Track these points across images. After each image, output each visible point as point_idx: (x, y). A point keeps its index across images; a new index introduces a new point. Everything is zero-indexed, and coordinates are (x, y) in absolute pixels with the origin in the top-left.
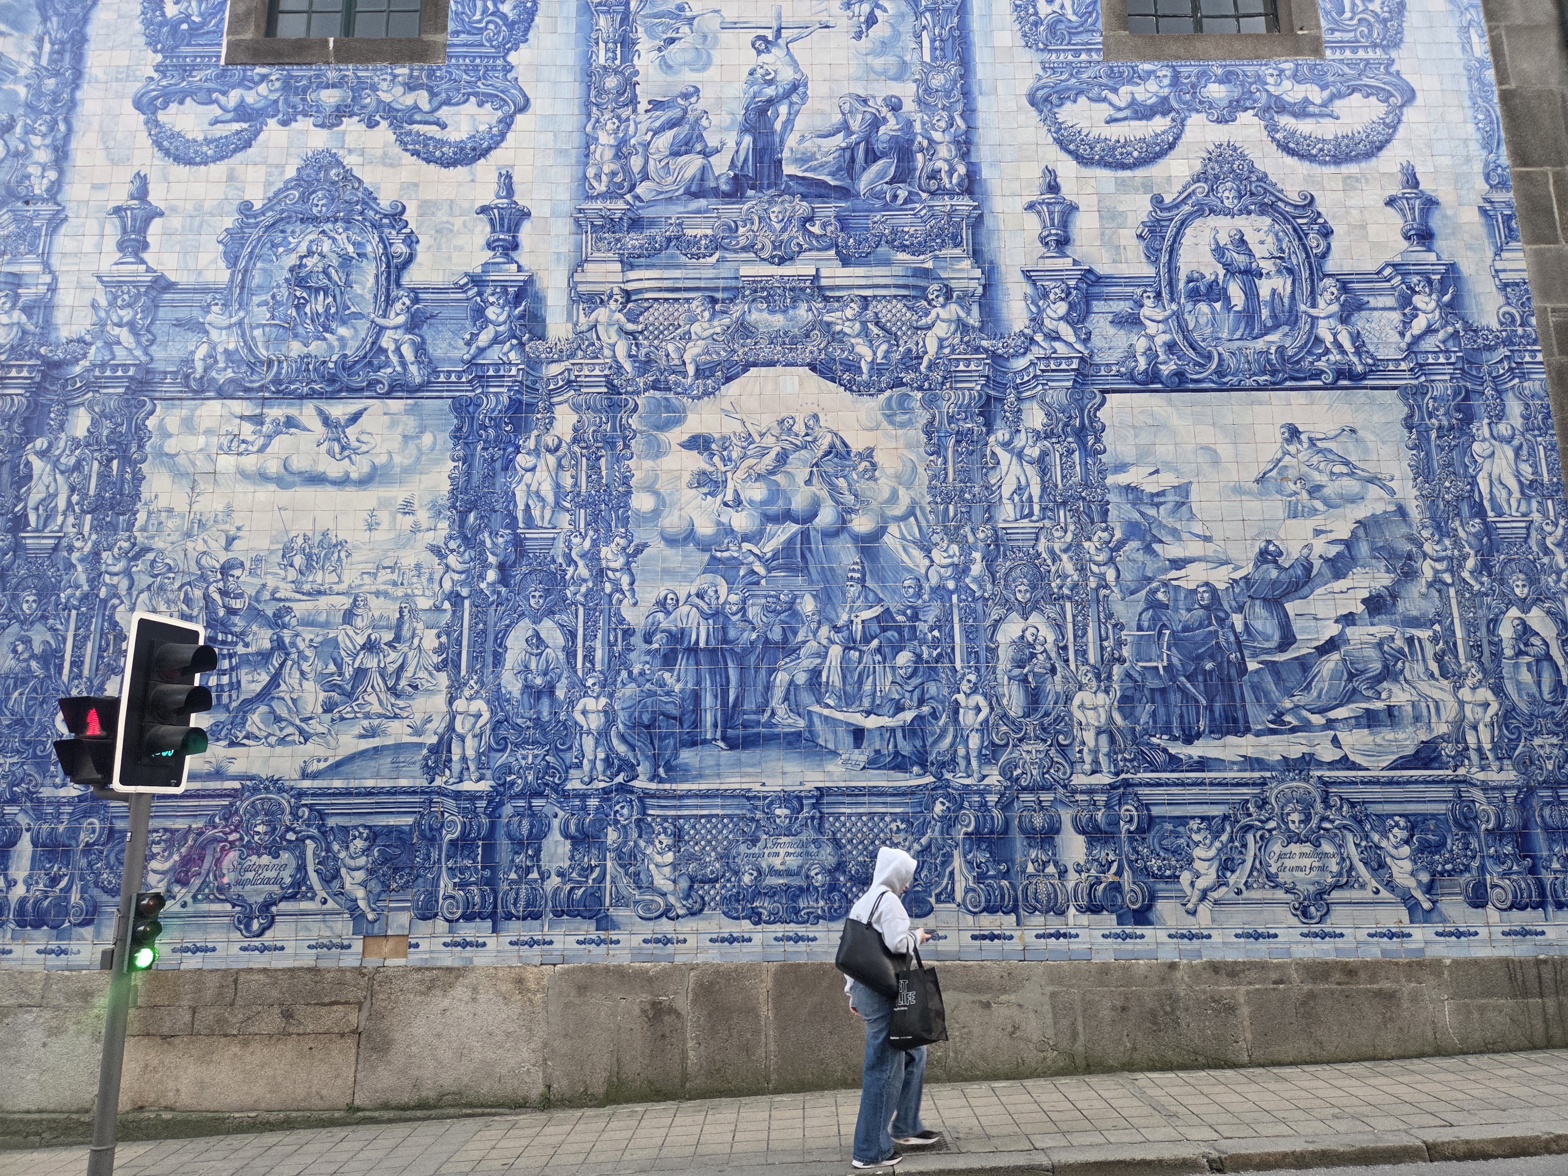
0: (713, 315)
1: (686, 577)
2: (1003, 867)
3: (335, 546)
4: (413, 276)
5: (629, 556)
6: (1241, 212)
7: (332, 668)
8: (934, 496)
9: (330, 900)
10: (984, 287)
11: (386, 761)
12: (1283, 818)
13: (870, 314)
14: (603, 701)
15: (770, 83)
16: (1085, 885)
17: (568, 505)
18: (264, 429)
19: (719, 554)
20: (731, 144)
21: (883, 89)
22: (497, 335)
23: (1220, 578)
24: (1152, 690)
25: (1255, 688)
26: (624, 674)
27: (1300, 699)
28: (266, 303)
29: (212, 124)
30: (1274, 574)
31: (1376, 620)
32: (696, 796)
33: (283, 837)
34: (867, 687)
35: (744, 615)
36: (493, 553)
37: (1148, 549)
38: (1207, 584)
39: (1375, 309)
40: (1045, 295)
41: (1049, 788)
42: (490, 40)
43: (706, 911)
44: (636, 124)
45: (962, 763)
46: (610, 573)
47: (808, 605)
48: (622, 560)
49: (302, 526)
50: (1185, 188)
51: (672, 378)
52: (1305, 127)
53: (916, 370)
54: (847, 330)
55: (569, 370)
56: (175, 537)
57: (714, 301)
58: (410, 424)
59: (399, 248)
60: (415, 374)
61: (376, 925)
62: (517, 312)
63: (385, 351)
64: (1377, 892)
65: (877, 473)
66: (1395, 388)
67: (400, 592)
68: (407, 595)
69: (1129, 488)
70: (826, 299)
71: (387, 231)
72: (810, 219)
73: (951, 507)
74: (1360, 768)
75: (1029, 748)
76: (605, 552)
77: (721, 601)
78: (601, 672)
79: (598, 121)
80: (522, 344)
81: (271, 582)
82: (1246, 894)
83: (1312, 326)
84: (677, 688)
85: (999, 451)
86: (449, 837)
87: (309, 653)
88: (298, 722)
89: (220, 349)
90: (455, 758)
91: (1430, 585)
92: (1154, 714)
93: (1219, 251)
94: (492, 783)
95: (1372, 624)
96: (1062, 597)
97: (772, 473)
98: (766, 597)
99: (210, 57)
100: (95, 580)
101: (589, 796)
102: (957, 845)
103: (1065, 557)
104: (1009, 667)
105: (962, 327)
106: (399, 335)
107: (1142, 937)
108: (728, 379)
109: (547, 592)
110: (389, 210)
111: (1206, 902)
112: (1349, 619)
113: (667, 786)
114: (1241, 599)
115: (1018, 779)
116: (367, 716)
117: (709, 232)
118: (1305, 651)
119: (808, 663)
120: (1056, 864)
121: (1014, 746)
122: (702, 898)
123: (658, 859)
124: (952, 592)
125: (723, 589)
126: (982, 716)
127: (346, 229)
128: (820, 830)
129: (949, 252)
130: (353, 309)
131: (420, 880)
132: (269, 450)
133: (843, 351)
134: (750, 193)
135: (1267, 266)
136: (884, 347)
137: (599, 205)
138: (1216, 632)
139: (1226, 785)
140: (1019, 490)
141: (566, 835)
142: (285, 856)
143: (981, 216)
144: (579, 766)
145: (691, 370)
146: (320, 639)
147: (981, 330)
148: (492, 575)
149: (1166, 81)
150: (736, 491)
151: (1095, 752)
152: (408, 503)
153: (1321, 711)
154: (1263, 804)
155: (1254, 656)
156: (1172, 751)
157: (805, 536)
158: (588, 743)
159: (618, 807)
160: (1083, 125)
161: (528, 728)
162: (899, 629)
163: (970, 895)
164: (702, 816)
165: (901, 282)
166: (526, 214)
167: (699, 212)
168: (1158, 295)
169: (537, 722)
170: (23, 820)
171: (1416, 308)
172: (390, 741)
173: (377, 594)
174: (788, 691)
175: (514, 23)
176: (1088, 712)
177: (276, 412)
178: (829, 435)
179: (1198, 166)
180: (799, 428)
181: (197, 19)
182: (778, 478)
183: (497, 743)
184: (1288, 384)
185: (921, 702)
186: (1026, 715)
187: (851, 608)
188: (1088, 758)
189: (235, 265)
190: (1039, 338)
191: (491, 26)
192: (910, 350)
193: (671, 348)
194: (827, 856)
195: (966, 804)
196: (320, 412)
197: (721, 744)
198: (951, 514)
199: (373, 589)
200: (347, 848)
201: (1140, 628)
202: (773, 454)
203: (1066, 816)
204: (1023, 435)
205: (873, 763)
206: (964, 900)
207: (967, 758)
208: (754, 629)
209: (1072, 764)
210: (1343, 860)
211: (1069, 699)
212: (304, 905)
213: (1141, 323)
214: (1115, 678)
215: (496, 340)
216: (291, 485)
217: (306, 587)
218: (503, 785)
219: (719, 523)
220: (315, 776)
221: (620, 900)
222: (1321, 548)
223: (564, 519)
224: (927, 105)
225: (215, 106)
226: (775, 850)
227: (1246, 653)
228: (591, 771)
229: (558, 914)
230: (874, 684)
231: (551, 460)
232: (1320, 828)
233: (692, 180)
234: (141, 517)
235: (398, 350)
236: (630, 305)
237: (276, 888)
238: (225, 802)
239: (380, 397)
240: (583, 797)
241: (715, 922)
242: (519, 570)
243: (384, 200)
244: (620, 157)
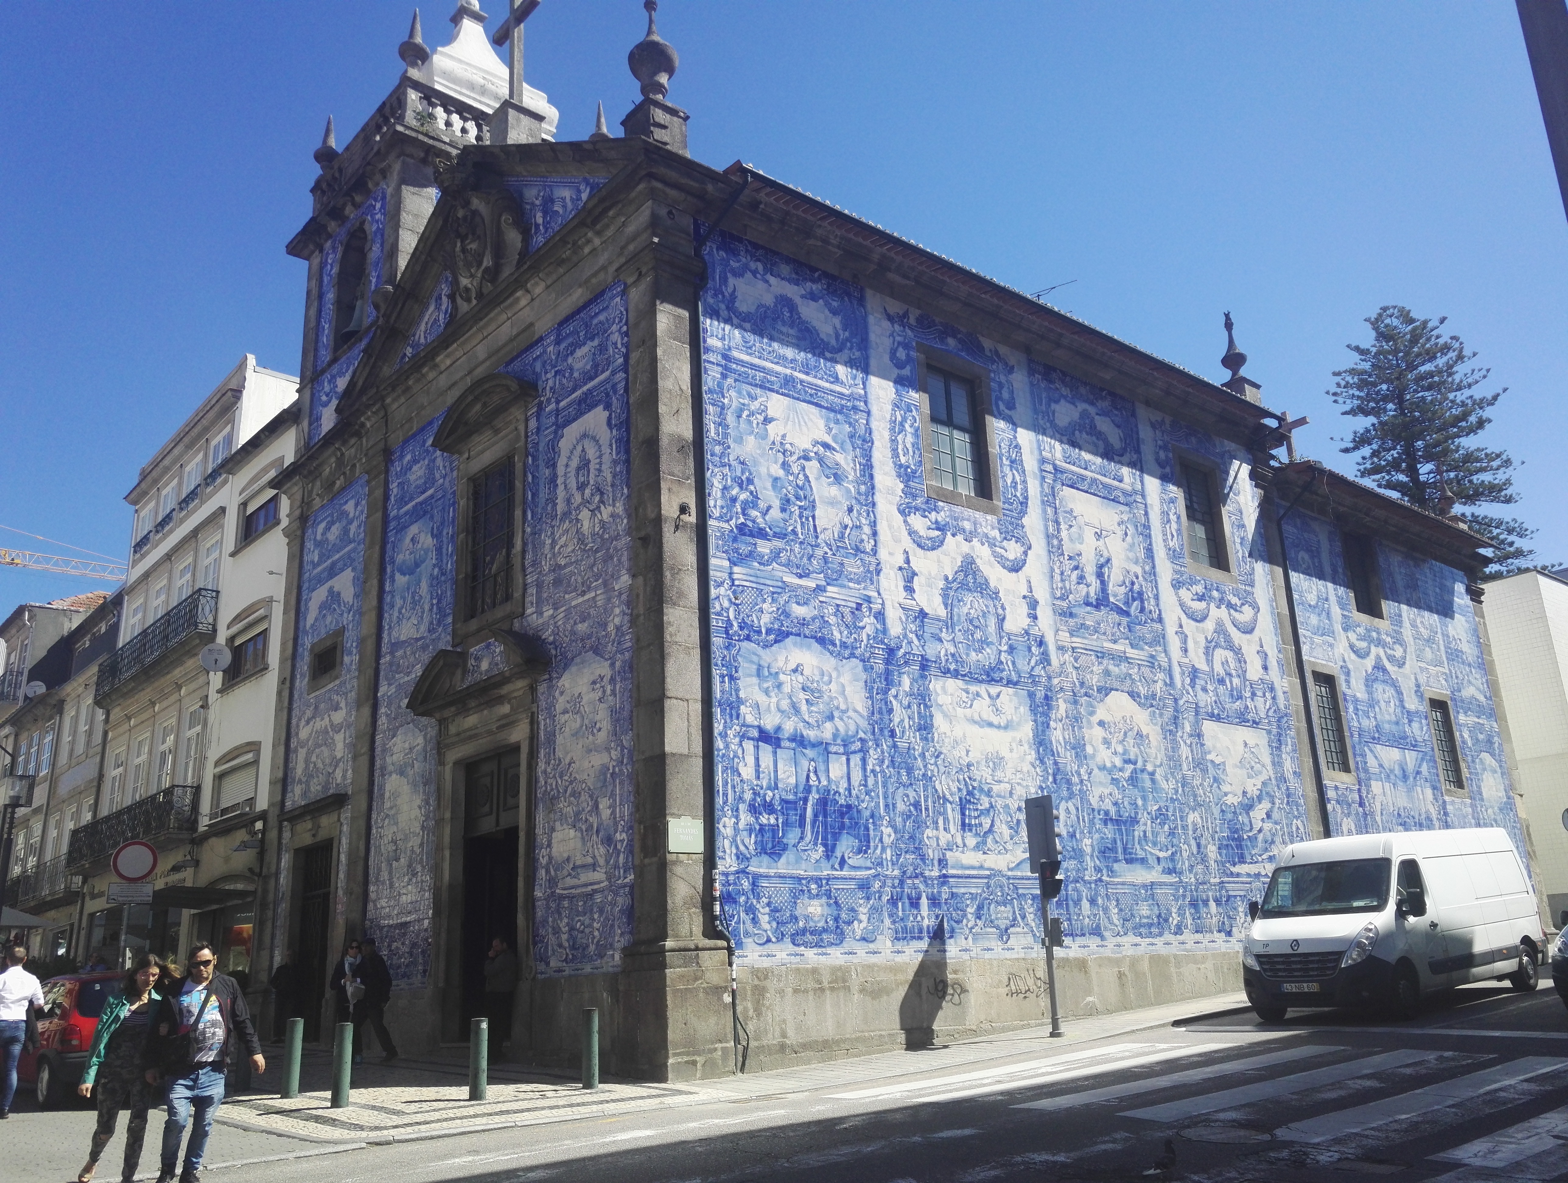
0: (1099, 664)
1: (1106, 786)
2: (1198, 915)
3: (1002, 759)
4: (1008, 626)
5: (1089, 774)
6: (1226, 649)
7: (1009, 819)
8: (1166, 758)
9: (1025, 929)
10: (1169, 666)
13: (1141, 672)
14: (1090, 840)
15: (1102, 556)
16: (1217, 923)
17: (1068, 748)
18: (971, 696)
19: (1113, 776)
20: (1093, 583)
21: (1133, 568)
22: (1037, 661)
23: (1235, 802)
24: (1225, 845)
25: (1246, 846)
26: (1094, 829)
27: (1256, 851)
28: (960, 630)
29: (928, 529)
30: (1247, 800)
33: (1006, 899)
34: (1158, 839)
35: (1123, 805)
36: (1050, 768)
37: (1219, 787)
38: (1233, 803)
39: (1258, 696)
40: (1184, 674)
41: (1206, 884)
42: (1015, 510)
43: (1127, 933)
44: (1065, 566)
45: (1184, 873)
46: (1085, 781)
47: (1140, 802)
48: (1087, 776)
49: (990, 748)
50: (1212, 635)
51: (1091, 691)
52: (1236, 615)
53: (1156, 700)
54: (1136, 678)
55: (1060, 683)
56: (949, 748)
57: (1098, 657)
58: (1015, 700)
59: (1000, 611)
60: (1014, 676)
62: (1041, 651)
63: (1002, 663)
65: (1151, 746)
66: (1265, 730)
67: (1024, 783)
69: (1212, 761)
70: (1129, 663)
71: (995, 601)
72: (1119, 624)
73: (1171, 763)
75: (1199, 867)
76: (1082, 771)
77: (1117, 798)
78: (1087, 827)
79: (1053, 561)
80: (1045, 668)
81: (985, 775)
83: (1246, 701)
84: (1109, 836)
85: (1180, 740)
87: (1001, 811)
88: (1003, 844)
89: (949, 652)
92: (1226, 855)
93: (1222, 664)
96: (1201, 805)
97: (1123, 741)
98: (1128, 797)
99: (920, 491)
100: (925, 766)
101: (1092, 883)
102: (1187, 906)
103: (1200, 788)
104: (1192, 833)
105: (1165, 683)
106: (1006, 655)
108: (1107, 695)
109: (1068, 789)
110: (994, 590)
112: (1263, 820)
114: (1241, 810)
115: (1198, 880)
116: (1024, 843)
117: (1092, 624)
118: (1255, 832)
119: (1143, 828)
120: (1210, 914)
121: (1196, 866)
122: (1127, 928)
124: (1175, 800)
125: (1116, 792)
126: (1187, 853)
127: (982, 597)
128: (1153, 899)
129: (1159, 648)
130: (991, 639)
133: (1136, 688)
134: (1102, 607)
135: (1234, 672)
136: (1146, 688)
137: (1058, 602)
138: (1236, 823)
139: (1243, 883)
140: (1187, 758)
141: (1087, 900)
142: (1008, 908)
143: (1165, 634)
144: (1087, 870)
145: (1095, 689)
146: (1004, 804)
147: (1170, 685)
148: (1051, 779)
149: (1204, 586)
150: (1114, 748)
151: (1215, 869)
152: (1021, 741)
153: (1260, 855)
155: (1245, 833)
156: (1231, 869)
157: (1135, 771)
158: (1088, 859)
159: (1100, 888)
160: (1186, 600)
162: (1164, 815)
163: (1192, 926)
164: (1123, 893)
165: (1147, 660)
166: (1037, 602)
167: (1088, 613)
168: (1210, 679)
169: (1074, 850)
170: (922, 887)
171: (1267, 698)
173: (1019, 784)
174: (1139, 840)
175: (1022, 503)
176: (1211, 853)
177: (973, 688)
178: (1136, 726)
179: (1214, 626)
180: (1128, 722)
181: (913, 468)
182: (1125, 743)
184: (1243, 724)
185: (1172, 846)
186: (1197, 854)
187: (1151, 804)
188: (1213, 872)
189: (947, 608)
190: (1184, 692)
192: (1153, 691)
193: (1088, 677)
194: (1156, 911)
195: (1187, 890)
196: (988, 690)
197: (1124, 862)
198: (1171, 766)
200: (1027, 905)
201: (1220, 820)
202: (1122, 732)
204: (1185, 734)
205: (1164, 872)
206: (1191, 929)
207: (1186, 871)
208: (1127, 811)
209: (1210, 874)
211: (1206, 848)
212: (1018, 931)
213: (1208, 691)
214: (1216, 840)
215: (1036, 664)
216: (982, 726)
217: (995, 778)
219: (1112, 762)
220: (1013, 870)
221: (1105, 928)
222: (1256, 792)
223: (1068, 754)
224: (1145, 579)
225: (926, 519)
226: (1143, 908)
227: (1243, 832)
228: (1091, 872)
229: (1089, 934)
230: (1160, 838)
231: (1061, 725)
233: (1085, 597)
234: (936, 735)
235: (1007, 662)
236: (1074, 654)
237: (1008, 923)
239: (1005, 686)
240: (1090, 883)
241: (1131, 938)
242: (1059, 777)
243: (992, 585)
244: (1062, 580)
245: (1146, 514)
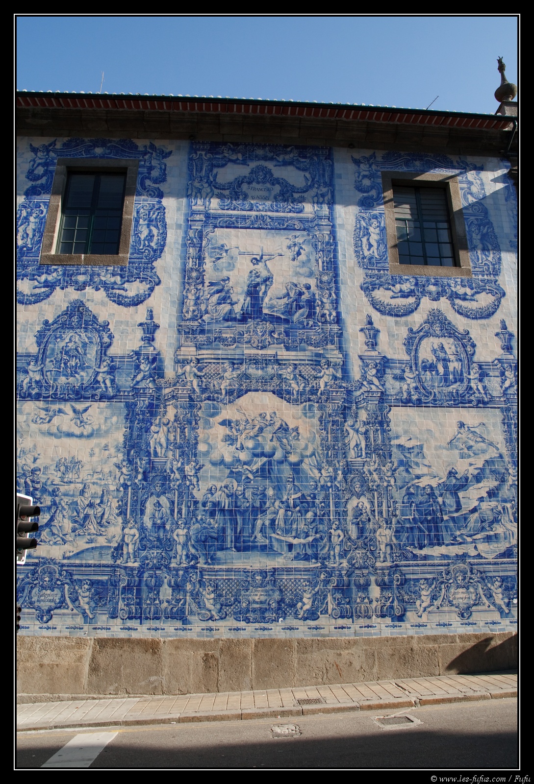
0: (233, 369)
1: (220, 479)
2: (347, 600)
3: (77, 463)
4: (111, 351)
5: (196, 470)
6: (442, 336)
7: (75, 514)
8: (323, 447)
9: (74, 609)
10: (343, 361)
11: (97, 553)
12: (455, 578)
13: (297, 371)
14: (185, 530)
15: (258, 277)
16: (379, 607)
17: (172, 448)
18: (50, 413)
19: (234, 470)
20: (242, 301)
21: (304, 281)
22: (144, 376)
23: (434, 483)
24: (407, 528)
25: (446, 527)
26: (194, 519)
27: (464, 531)
28: (52, 361)
29: (34, 288)
30: (454, 481)
31: (492, 499)
32: (223, 571)
33: (55, 583)
34: (294, 526)
35: (244, 496)
36: (141, 467)
37: (407, 471)
38: (428, 485)
39: (491, 376)
40: (367, 366)
41: (367, 568)
42: (146, 257)
43: (227, 618)
44: (204, 291)
45: (332, 558)
46: (189, 477)
47: (270, 492)
48: (193, 472)
49: (63, 454)
50: (421, 325)
51: (216, 395)
52: (464, 304)
53: (316, 395)
54: (288, 378)
55: (173, 391)
57: (234, 364)
58: (108, 412)
59: (106, 340)
60: (111, 392)
61: (93, 620)
62: (153, 367)
63: (98, 382)
64: (489, 606)
65: (300, 437)
66: (499, 408)
67: (103, 483)
68: (105, 484)
69: (399, 446)
70: (280, 364)
71: (101, 332)
72: (273, 332)
73: (330, 452)
74: (485, 558)
75: (358, 552)
76: (187, 468)
77: (235, 489)
78: (185, 518)
79: (188, 289)
80: (154, 380)
81: (51, 477)
82: (440, 609)
83: (469, 383)
84: (216, 526)
85: (348, 429)
86: (122, 585)
87: (66, 507)
88: (61, 535)
89: (33, 380)
90: (125, 552)
91: (511, 486)
92: (408, 538)
93: (434, 351)
94: (140, 563)
95: (490, 501)
96: (372, 490)
97: (257, 436)
98: (253, 488)
99: (34, 261)
101: (180, 570)
102: (329, 591)
103: (374, 473)
104: (352, 518)
105: (335, 378)
106: (105, 375)
107: (401, 626)
108: (239, 397)
109: (163, 485)
110: (103, 324)
111: (426, 612)
112: (481, 499)
113: (212, 567)
114: (441, 492)
115: (354, 564)
116: (89, 534)
117: (232, 336)
118: (464, 513)
119: (270, 516)
120: (368, 598)
121: (353, 551)
122: (226, 612)
123: (208, 596)
124: (329, 488)
125: (235, 484)
126: (341, 539)
127: (85, 332)
128: (274, 585)
129: (329, 346)
130: (86, 364)
131: (111, 602)
132: (51, 422)
133: (286, 386)
134: (249, 320)
135: (452, 358)
136: (303, 385)
137: (188, 323)
138: (432, 504)
139: (434, 566)
140: (357, 445)
141: (170, 586)
142: (56, 591)
143: (342, 333)
144: (175, 557)
145: (224, 392)
146: (71, 501)
147: (342, 379)
148: (140, 477)
149: (413, 283)
150: (241, 443)
151: (386, 553)
152: (107, 446)
153: (471, 536)
154: (448, 573)
155: (446, 514)
156: (414, 552)
157: (270, 463)
158: (179, 548)
159: (191, 575)
160: (382, 299)
161: (154, 541)
162: (308, 503)
163: (334, 611)
164: (226, 579)
165: (310, 359)
166: (157, 327)
167: (228, 327)
168: (411, 367)
169: (159, 539)
171: (506, 377)
172: (98, 545)
173: (94, 483)
174: (262, 528)
175: (156, 250)
176: (382, 537)
177: (56, 407)
178: (280, 421)
179: (425, 317)
180: (268, 418)
181: (30, 246)
182: (260, 438)
183: (142, 547)
184: (460, 405)
185: (316, 533)
186: (358, 538)
187: (288, 493)
188: (382, 556)
189: (40, 346)
190: (365, 383)
191: (147, 251)
192: (313, 387)
193: (215, 383)
194: (277, 596)
195: (333, 575)
196: (72, 407)
197: (234, 549)
198: (330, 455)
199: (92, 481)
200: (81, 588)
201: (403, 503)
202: (257, 428)
203: (373, 579)
204: (358, 423)
205: (297, 558)
206: (332, 614)
207: (334, 556)
208: (248, 502)
209: (376, 558)
210: (477, 594)
211: (375, 532)
212: (65, 611)
213: (405, 379)
214: (393, 523)
215: (144, 378)
216: (60, 437)
217: (66, 480)
218: (144, 564)
219: (234, 457)
220: (69, 558)
221: (192, 613)
222: (472, 471)
223: (170, 454)
224: (321, 288)
225: (36, 281)
226: (256, 593)
227: (443, 513)
228: (180, 560)
229: (167, 618)
230: (297, 525)
231: (165, 429)
232: (469, 582)
233: (226, 314)
235: (104, 382)
236: (199, 365)
237: (53, 604)
238: (33, 568)
239: (96, 401)
240: (177, 570)
241: (231, 622)
242: (151, 475)
243: (101, 320)
244: (196, 304)
245: (333, 233)
